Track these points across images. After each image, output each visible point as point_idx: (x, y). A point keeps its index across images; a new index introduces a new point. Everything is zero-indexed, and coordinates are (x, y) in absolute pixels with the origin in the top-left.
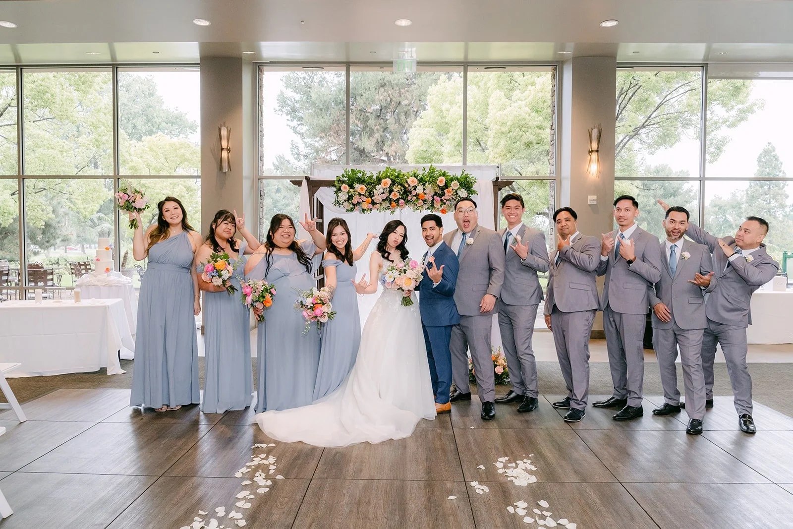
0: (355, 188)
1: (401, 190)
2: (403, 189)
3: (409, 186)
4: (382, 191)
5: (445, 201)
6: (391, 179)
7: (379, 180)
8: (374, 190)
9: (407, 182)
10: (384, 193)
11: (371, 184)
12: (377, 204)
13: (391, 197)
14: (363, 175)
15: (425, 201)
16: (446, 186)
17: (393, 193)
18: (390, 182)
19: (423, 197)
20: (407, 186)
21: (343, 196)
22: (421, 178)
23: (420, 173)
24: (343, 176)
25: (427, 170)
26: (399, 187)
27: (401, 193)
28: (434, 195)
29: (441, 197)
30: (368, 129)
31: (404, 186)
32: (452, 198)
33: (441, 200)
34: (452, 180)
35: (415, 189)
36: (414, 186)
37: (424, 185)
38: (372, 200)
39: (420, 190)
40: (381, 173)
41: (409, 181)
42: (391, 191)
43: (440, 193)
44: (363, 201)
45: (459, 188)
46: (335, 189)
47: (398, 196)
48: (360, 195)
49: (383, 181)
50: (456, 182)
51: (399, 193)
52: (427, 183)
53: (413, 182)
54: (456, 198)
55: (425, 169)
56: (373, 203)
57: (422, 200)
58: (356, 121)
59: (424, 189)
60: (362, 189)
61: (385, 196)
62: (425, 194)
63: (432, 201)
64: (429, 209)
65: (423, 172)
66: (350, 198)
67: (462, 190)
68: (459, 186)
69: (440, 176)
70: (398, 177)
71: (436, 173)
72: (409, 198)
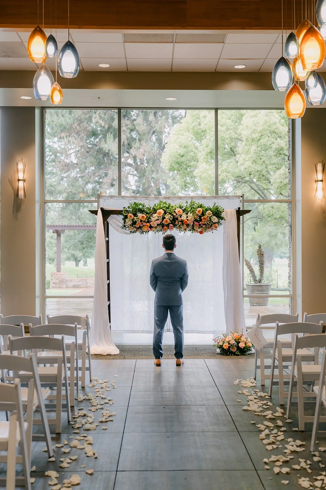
0: (137, 216)
1: (171, 218)
2: (172, 217)
3: (177, 215)
4: (157, 218)
5: (202, 225)
6: (164, 210)
7: (155, 211)
8: (152, 218)
9: (175, 211)
10: (158, 220)
11: (150, 214)
12: (153, 227)
13: (163, 222)
14: (143, 207)
15: (188, 225)
16: (203, 214)
17: (165, 220)
18: (163, 212)
19: (187, 222)
20: (175, 214)
21: (129, 222)
22: (185, 209)
23: (184, 205)
24: (129, 207)
25: (189, 203)
26: (170, 215)
27: (171, 220)
28: (194, 221)
29: (199, 223)
30: (112, 130)
31: (173, 215)
32: (207, 223)
33: (200, 225)
34: (207, 210)
35: (181, 217)
36: (180, 215)
37: (187, 214)
38: (150, 225)
39: (184, 217)
40: (156, 205)
41: (176, 211)
42: (164, 218)
43: (199, 220)
44: (143, 226)
45: (212, 216)
46: (122, 217)
47: (169, 221)
48: (141, 221)
49: (158, 211)
50: (209, 211)
51: (170, 219)
52: (189, 213)
53: (179, 212)
54: (210, 222)
55: (187, 202)
56: (151, 227)
57: (185, 224)
58: (99, 121)
59: (187, 217)
60: (143, 217)
61: (159, 222)
62: (188, 220)
63: (193, 225)
64: (191, 231)
65: (186, 204)
66: (134, 223)
67: (215, 217)
68: (212, 214)
69: (198, 207)
70: (168, 208)
71: (195, 205)
72: (177, 223)
